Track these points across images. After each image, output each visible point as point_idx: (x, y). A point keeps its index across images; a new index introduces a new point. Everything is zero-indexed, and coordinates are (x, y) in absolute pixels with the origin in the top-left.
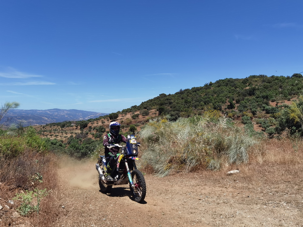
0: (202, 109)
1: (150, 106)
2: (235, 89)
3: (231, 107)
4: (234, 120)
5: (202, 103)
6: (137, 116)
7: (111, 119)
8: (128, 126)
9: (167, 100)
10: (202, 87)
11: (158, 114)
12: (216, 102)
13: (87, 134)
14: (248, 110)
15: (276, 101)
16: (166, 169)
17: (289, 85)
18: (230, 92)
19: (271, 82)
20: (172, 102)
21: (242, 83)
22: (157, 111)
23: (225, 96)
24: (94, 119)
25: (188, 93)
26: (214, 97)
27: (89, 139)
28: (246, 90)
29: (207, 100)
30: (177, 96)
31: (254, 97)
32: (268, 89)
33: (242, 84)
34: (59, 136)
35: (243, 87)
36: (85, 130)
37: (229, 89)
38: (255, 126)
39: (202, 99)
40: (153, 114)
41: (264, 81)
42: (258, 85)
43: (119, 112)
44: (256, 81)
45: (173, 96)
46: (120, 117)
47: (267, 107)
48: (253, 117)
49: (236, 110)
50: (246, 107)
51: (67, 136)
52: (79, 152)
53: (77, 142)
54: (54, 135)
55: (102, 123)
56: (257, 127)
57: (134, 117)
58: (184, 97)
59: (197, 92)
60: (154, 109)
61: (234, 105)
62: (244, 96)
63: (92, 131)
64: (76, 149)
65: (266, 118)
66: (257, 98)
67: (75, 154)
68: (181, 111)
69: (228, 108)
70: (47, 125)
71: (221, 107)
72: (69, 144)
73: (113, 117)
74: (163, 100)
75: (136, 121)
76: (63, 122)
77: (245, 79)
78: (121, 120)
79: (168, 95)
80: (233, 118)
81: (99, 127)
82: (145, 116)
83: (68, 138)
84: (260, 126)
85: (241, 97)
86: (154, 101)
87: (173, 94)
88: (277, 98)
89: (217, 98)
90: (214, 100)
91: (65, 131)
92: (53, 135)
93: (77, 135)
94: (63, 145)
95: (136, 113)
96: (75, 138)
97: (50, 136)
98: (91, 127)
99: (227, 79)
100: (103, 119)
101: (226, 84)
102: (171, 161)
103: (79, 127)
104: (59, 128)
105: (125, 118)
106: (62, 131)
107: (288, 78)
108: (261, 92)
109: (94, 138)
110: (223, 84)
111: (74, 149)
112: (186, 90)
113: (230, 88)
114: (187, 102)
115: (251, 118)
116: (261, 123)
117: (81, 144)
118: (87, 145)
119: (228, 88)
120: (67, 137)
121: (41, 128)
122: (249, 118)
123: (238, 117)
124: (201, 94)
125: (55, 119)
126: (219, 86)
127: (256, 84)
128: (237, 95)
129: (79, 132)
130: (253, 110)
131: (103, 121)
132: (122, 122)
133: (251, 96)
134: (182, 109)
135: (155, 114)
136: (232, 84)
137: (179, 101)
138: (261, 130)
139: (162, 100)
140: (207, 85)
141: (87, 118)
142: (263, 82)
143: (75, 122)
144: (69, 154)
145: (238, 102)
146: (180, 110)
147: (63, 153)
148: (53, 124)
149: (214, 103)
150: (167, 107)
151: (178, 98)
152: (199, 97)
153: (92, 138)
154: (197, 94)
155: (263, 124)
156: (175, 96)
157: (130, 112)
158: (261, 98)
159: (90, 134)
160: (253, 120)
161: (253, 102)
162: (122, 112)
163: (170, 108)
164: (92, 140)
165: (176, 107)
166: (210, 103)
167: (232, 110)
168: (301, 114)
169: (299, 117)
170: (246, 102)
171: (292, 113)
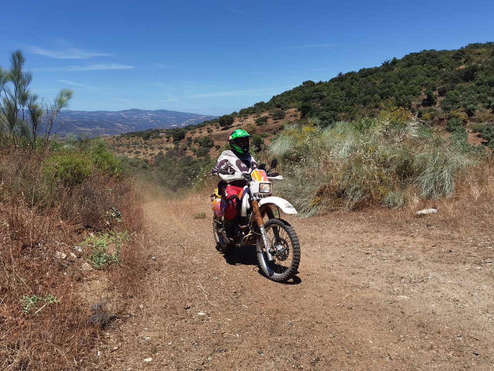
0: (376, 107)
1: (287, 103)
2: (439, 69)
3: (429, 102)
4: (432, 125)
5: (377, 96)
6: (265, 119)
7: (221, 126)
9: (316, 91)
11: (300, 116)
12: (401, 95)
13: (185, 149)
14: (459, 107)
16: (313, 206)
18: (428, 76)
20: (324, 96)
21: (453, 57)
22: (299, 111)
23: (418, 83)
24: (195, 126)
25: (352, 79)
27: (188, 158)
28: (460, 72)
29: (385, 91)
30: (333, 84)
31: (473, 84)
33: (453, 60)
34: (141, 153)
35: (453, 66)
36: (182, 144)
37: (427, 71)
38: (471, 136)
39: (378, 90)
40: (291, 116)
42: (482, 60)
43: (235, 113)
44: (479, 54)
45: (326, 84)
46: (236, 121)
48: (468, 121)
49: (438, 108)
50: (457, 102)
51: (153, 152)
52: (173, 178)
53: (170, 162)
54: (134, 151)
55: (209, 132)
56: (473, 138)
57: (258, 123)
58: (345, 86)
59: (369, 77)
60: (294, 108)
61: (435, 100)
62: (454, 82)
63: (192, 145)
64: (169, 174)
65: (491, 121)
66: (479, 85)
67: (168, 182)
68: (340, 111)
69: (424, 105)
70: (122, 135)
71: (411, 103)
72: (157, 166)
73: (225, 121)
74: (309, 92)
75: (262, 128)
76: (147, 131)
77: (459, 50)
79: (317, 84)
80: (431, 122)
81: (204, 138)
82: (277, 121)
83: (156, 156)
84: (479, 136)
85: (449, 85)
86: (293, 93)
87: (326, 82)
89: (404, 87)
90: (399, 90)
91: (150, 145)
92: (132, 151)
93: (169, 152)
94: (148, 166)
95: (263, 115)
96: (166, 155)
97: (128, 152)
98: (191, 138)
99: (424, 51)
100: (209, 126)
101: (422, 60)
102: (320, 193)
103: (172, 139)
104: (141, 141)
105: (245, 123)
106: (146, 145)
108: (486, 75)
109: (196, 156)
110: (417, 61)
111: (165, 174)
112: (349, 74)
113: (429, 69)
114: (350, 96)
115: (465, 122)
116: (481, 131)
117: (176, 166)
118: (186, 168)
119: (426, 69)
120: (154, 154)
121: (114, 141)
122: (461, 122)
123: (441, 120)
124: (374, 80)
125: (134, 125)
126: (409, 65)
127: (479, 59)
128: (442, 81)
129: (173, 146)
130: (470, 106)
131: (209, 128)
133: (467, 81)
134: (341, 107)
135: (294, 116)
136: (434, 60)
137: (336, 93)
138: (481, 143)
139: (307, 91)
140: (388, 63)
141: (183, 125)
142: (492, 56)
143: (165, 131)
144: (158, 180)
145: (441, 93)
146: (338, 110)
147: (148, 179)
148: (131, 133)
149: (398, 96)
150: (316, 105)
151: (335, 89)
152: (372, 86)
153: (193, 156)
154: (369, 81)
155: (485, 133)
156: (330, 85)
157: (254, 113)
158: (485, 85)
159: (190, 149)
160: (468, 124)
161: (471, 92)
162: (240, 114)
163: (320, 106)
164: (194, 160)
165: (330, 103)
166: (391, 96)
167: (430, 108)
170: (457, 93)
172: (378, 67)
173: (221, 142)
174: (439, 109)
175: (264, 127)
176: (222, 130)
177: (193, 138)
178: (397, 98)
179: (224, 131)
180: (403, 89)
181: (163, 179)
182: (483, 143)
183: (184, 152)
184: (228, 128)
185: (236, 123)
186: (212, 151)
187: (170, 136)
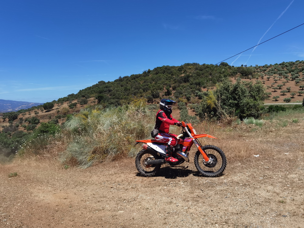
0: (141, 96)
1: (89, 94)
2: (172, 76)
3: (168, 93)
5: (141, 90)
6: (75, 105)
7: (45, 109)
8: (66, 116)
9: (107, 87)
10: (141, 75)
11: (97, 102)
12: (154, 89)
13: (18, 126)
14: (183, 96)
15: (207, 87)
17: (217, 73)
18: (167, 80)
19: (203, 70)
20: (111, 90)
21: (178, 70)
22: (96, 99)
24: (26, 110)
25: (127, 80)
26: (153, 85)
27: (20, 132)
28: (182, 78)
29: (145, 87)
30: (116, 83)
31: (189, 84)
32: (200, 77)
35: (179, 75)
36: (15, 123)
37: (166, 76)
39: (141, 86)
40: (92, 102)
41: (196, 69)
42: (191, 72)
43: (54, 101)
44: (190, 69)
45: (112, 83)
46: (56, 106)
47: (200, 93)
48: (188, 103)
50: (182, 93)
52: (8, 147)
53: (6, 136)
55: (36, 114)
56: (191, 112)
57: (71, 107)
58: (123, 84)
59: (136, 79)
60: (93, 97)
61: (171, 92)
62: (179, 83)
63: (23, 123)
64: (5, 144)
65: (198, 103)
67: (4, 150)
68: (121, 99)
69: (166, 95)
71: (159, 94)
73: (48, 107)
75: (73, 110)
77: (181, 67)
78: (58, 110)
79: (107, 83)
81: (32, 118)
82: (83, 105)
84: (193, 111)
85: (177, 84)
86: (93, 88)
87: (112, 82)
89: (155, 85)
90: (153, 87)
93: (5, 129)
95: (73, 102)
96: (2, 131)
98: (22, 118)
99: (164, 66)
100: (36, 110)
101: (163, 71)
103: (7, 119)
105: (62, 107)
107: (217, 66)
108: (194, 79)
109: (26, 130)
110: (161, 72)
112: (125, 77)
113: (167, 76)
114: (126, 90)
115: (186, 104)
116: (194, 108)
117: (10, 138)
118: (18, 139)
119: (165, 76)
122: (184, 104)
124: (139, 81)
126: (157, 74)
127: (190, 71)
128: (174, 82)
129: (8, 124)
130: (188, 95)
132: (58, 112)
133: (186, 83)
135: (93, 102)
136: (169, 71)
137: (118, 89)
138: (194, 115)
139: (101, 87)
140: (146, 72)
141: (17, 109)
143: (2, 114)
145: (174, 89)
146: (120, 98)
150: (107, 95)
151: (118, 86)
152: (138, 84)
153: (24, 131)
154: (136, 81)
155: (196, 109)
156: (115, 83)
157: (67, 101)
158: (194, 84)
159: (21, 126)
160: (188, 105)
161: (188, 88)
162: (58, 102)
163: (109, 96)
164: (24, 133)
165: (115, 94)
166: (149, 90)
167: (169, 96)
168: (216, 101)
169: (215, 104)
170: (181, 88)
171: (209, 100)
172: (140, 74)
173: (45, 120)
174: (173, 97)
175: (74, 109)
176: (46, 112)
177: (24, 118)
178: (152, 91)
182: (196, 114)
183: (17, 128)
184: (50, 111)
185: (55, 107)
186: (39, 126)
187: (6, 118)
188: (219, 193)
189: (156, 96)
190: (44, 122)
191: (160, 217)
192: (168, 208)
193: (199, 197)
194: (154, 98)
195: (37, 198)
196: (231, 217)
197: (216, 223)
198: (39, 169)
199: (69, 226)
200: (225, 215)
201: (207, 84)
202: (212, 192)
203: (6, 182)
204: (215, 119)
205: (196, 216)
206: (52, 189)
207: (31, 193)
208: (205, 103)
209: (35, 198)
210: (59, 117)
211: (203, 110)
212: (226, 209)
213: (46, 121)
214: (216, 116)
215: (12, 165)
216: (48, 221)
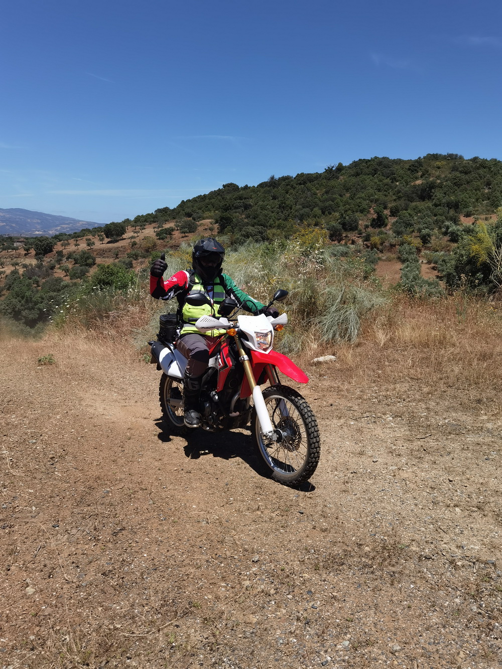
0: (316, 225)
1: (200, 211)
2: (392, 182)
3: (379, 222)
4: (382, 252)
5: (317, 210)
6: (169, 232)
7: (107, 237)
8: (148, 254)
9: (241, 198)
10: (320, 175)
11: (217, 231)
12: (346, 211)
13: (53, 268)
14: (413, 231)
15: (474, 214)
18: (379, 190)
19: (470, 172)
20: (250, 205)
21: (409, 169)
22: (216, 222)
23: (367, 198)
24: (69, 235)
25: (287, 185)
26: (345, 199)
27: (56, 280)
28: (415, 188)
29: (327, 204)
30: (262, 190)
31: (430, 204)
32: (461, 188)
33: (409, 172)
35: (408, 180)
36: (47, 260)
37: (378, 183)
38: (425, 268)
39: (318, 202)
40: (206, 229)
41: (454, 169)
42: (440, 175)
43: (127, 221)
44: (439, 168)
45: (253, 189)
46: (129, 232)
47: (453, 228)
48: (423, 249)
49: (389, 230)
50: (411, 225)
51: (3, 270)
52: (33, 308)
53: (29, 285)
55: (88, 245)
56: (428, 270)
57: (161, 235)
58: (278, 195)
59: (309, 184)
60: (209, 219)
61: (386, 220)
62: (409, 200)
63: (63, 262)
64: (27, 301)
65: (448, 250)
66: (436, 205)
67: (25, 313)
68: (270, 226)
69: (373, 226)
71: (358, 223)
72: (8, 289)
73: (113, 231)
74: (230, 199)
75: (165, 244)
77: (416, 161)
78: (133, 240)
79: (242, 188)
80: (380, 247)
81: (81, 253)
82: (186, 234)
83: (7, 276)
84: (434, 268)
85: (402, 203)
86: (210, 199)
87: (254, 187)
88: (476, 209)
89: (350, 201)
90: (345, 205)
93: (27, 271)
95: (167, 226)
96: (23, 275)
98: (61, 252)
99: (376, 158)
100: (90, 237)
101: (373, 170)
103: (33, 252)
105: (141, 236)
108: (445, 193)
109: (68, 278)
110: (366, 170)
111: (20, 302)
112: (284, 179)
113: (380, 181)
114: (283, 207)
115: (419, 250)
116: (436, 262)
117: (37, 291)
119: (376, 180)
120: (5, 272)
122: (414, 250)
123: (392, 246)
124: (315, 190)
126: (357, 175)
127: (437, 173)
128: (394, 197)
129: (34, 262)
130: (424, 232)
131: (90, 240)
132: (134, 244)
133: (424, 200)
134: (271, 221)
135: (210, 229)
136: (387, 171)
137: (266, 203)
138: (435, 278)
139: (228, 197)
140: (332, 169)
141: (52, 232)
142: (452, 171)
143: (22, 239)
144: (9, 311)
145: (394, 213)
146: (268, 225)
149: (343, 212)
150: (239, 216)
151: (265, 197)
152: (312, 197)
153: (64, 278)
154: (309, 190)
155: (441, 264)
156: (259, 191)
157: (154, 222)
158: (444, 206)
159: (59, 268)
160: (422, 253)
161: (427, 214)
162: (135, 222)
163: (245, 218)
164: (65, 283)
165: (258, 216)
166: (335, 212)
167: (379, 230)
168: (493, 248)
169: (489, 255)
170: (411, 213)
171: (475, 244)
172: (319, 173)
173: (107, 259)
174: (391, 232)
175: (168, 242)
176: (108, 243)
177: (65, 252)
178: (342, 215)
179: (110, 245)
180: (349, 204)
181: (17, 309)
182: (438, 277)
183: (50, 271)
184: (117, 241)
185: (129, 234)
186: (93, 271)
187: (30, 248)
188: (471, 448)
189: (350, 226)
190: (104, 263)
191: (336, 477)
192: (353, 462)
193: (425, 450)
194: (346, 230)
195: (91, 410)
196: (492, 499)
197: (456, 506)
198: (93, 356)
199: (152, 469)
200: (479, 493)
201: (474, 207)
202: (456, 445)
203: (33, 373)
204: (485, 290)
205: (412, 486)
206: (120, 397)
207: (81, 399)
208: (463, 252)
209: (88, 409)
210: (136, 257)
211: (457, 267)
212: (484, 482)
213: (109, 261)
214: (486, 284)
215: (41, 343)
216: (112, 454)
